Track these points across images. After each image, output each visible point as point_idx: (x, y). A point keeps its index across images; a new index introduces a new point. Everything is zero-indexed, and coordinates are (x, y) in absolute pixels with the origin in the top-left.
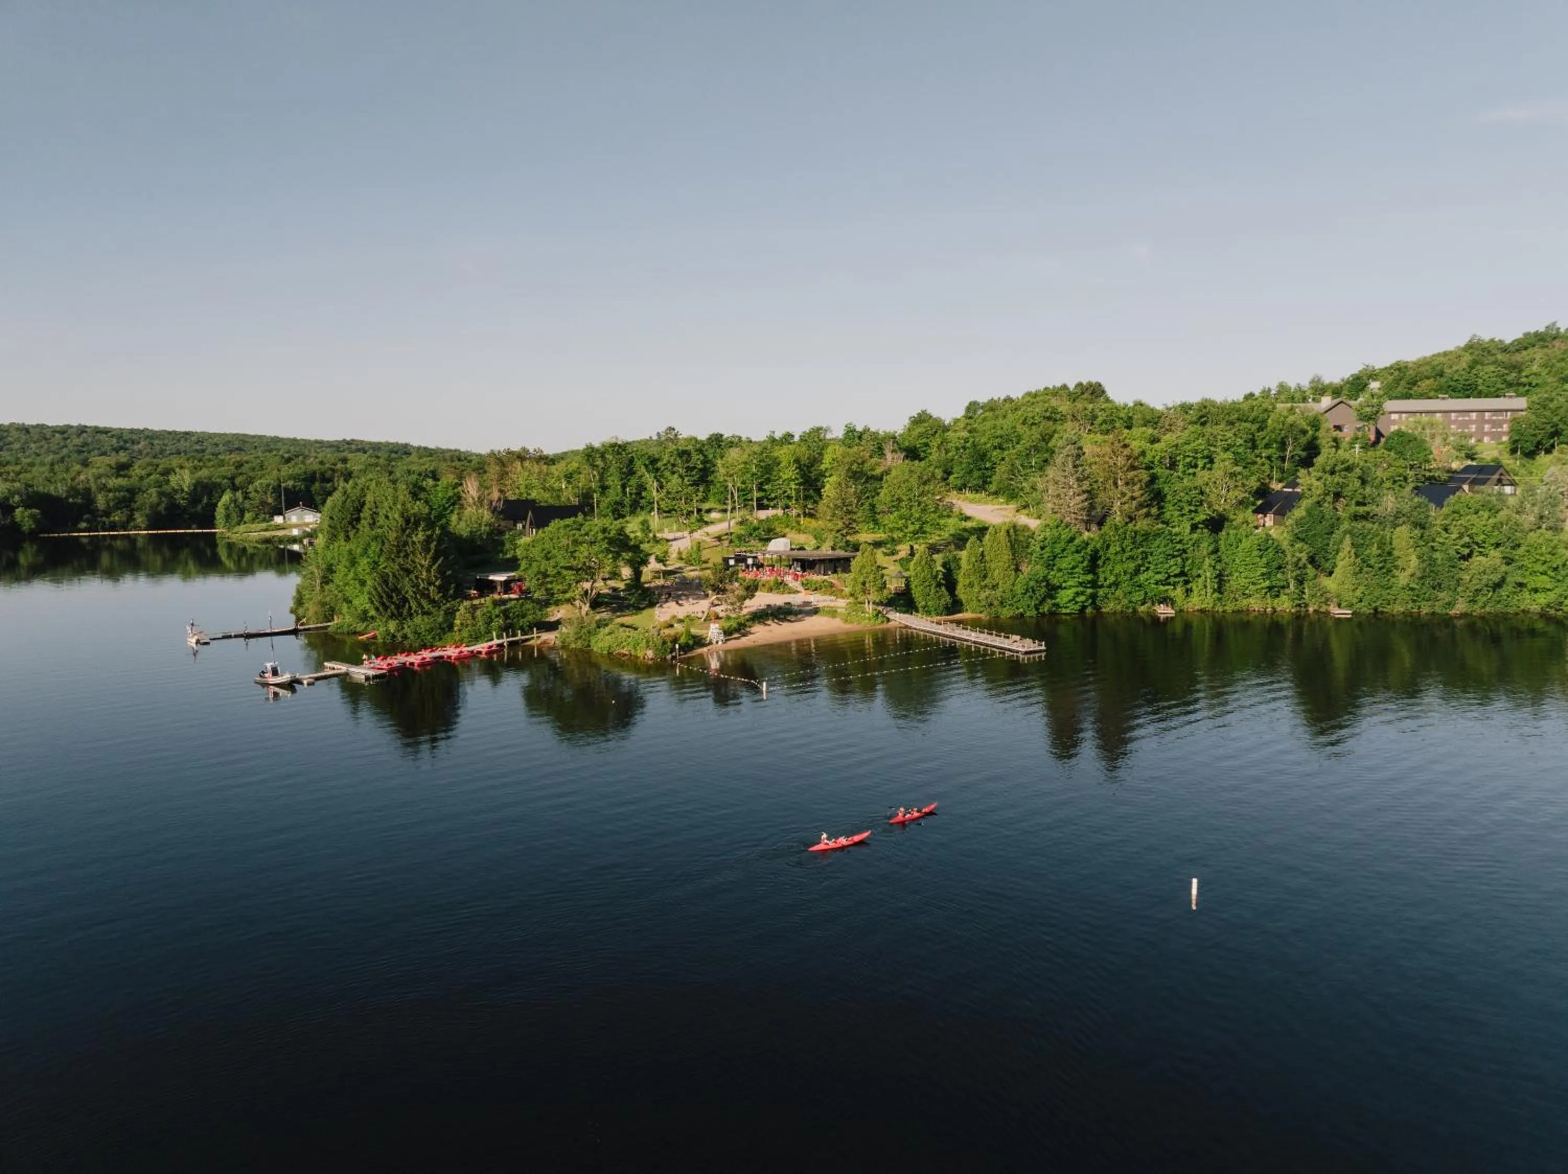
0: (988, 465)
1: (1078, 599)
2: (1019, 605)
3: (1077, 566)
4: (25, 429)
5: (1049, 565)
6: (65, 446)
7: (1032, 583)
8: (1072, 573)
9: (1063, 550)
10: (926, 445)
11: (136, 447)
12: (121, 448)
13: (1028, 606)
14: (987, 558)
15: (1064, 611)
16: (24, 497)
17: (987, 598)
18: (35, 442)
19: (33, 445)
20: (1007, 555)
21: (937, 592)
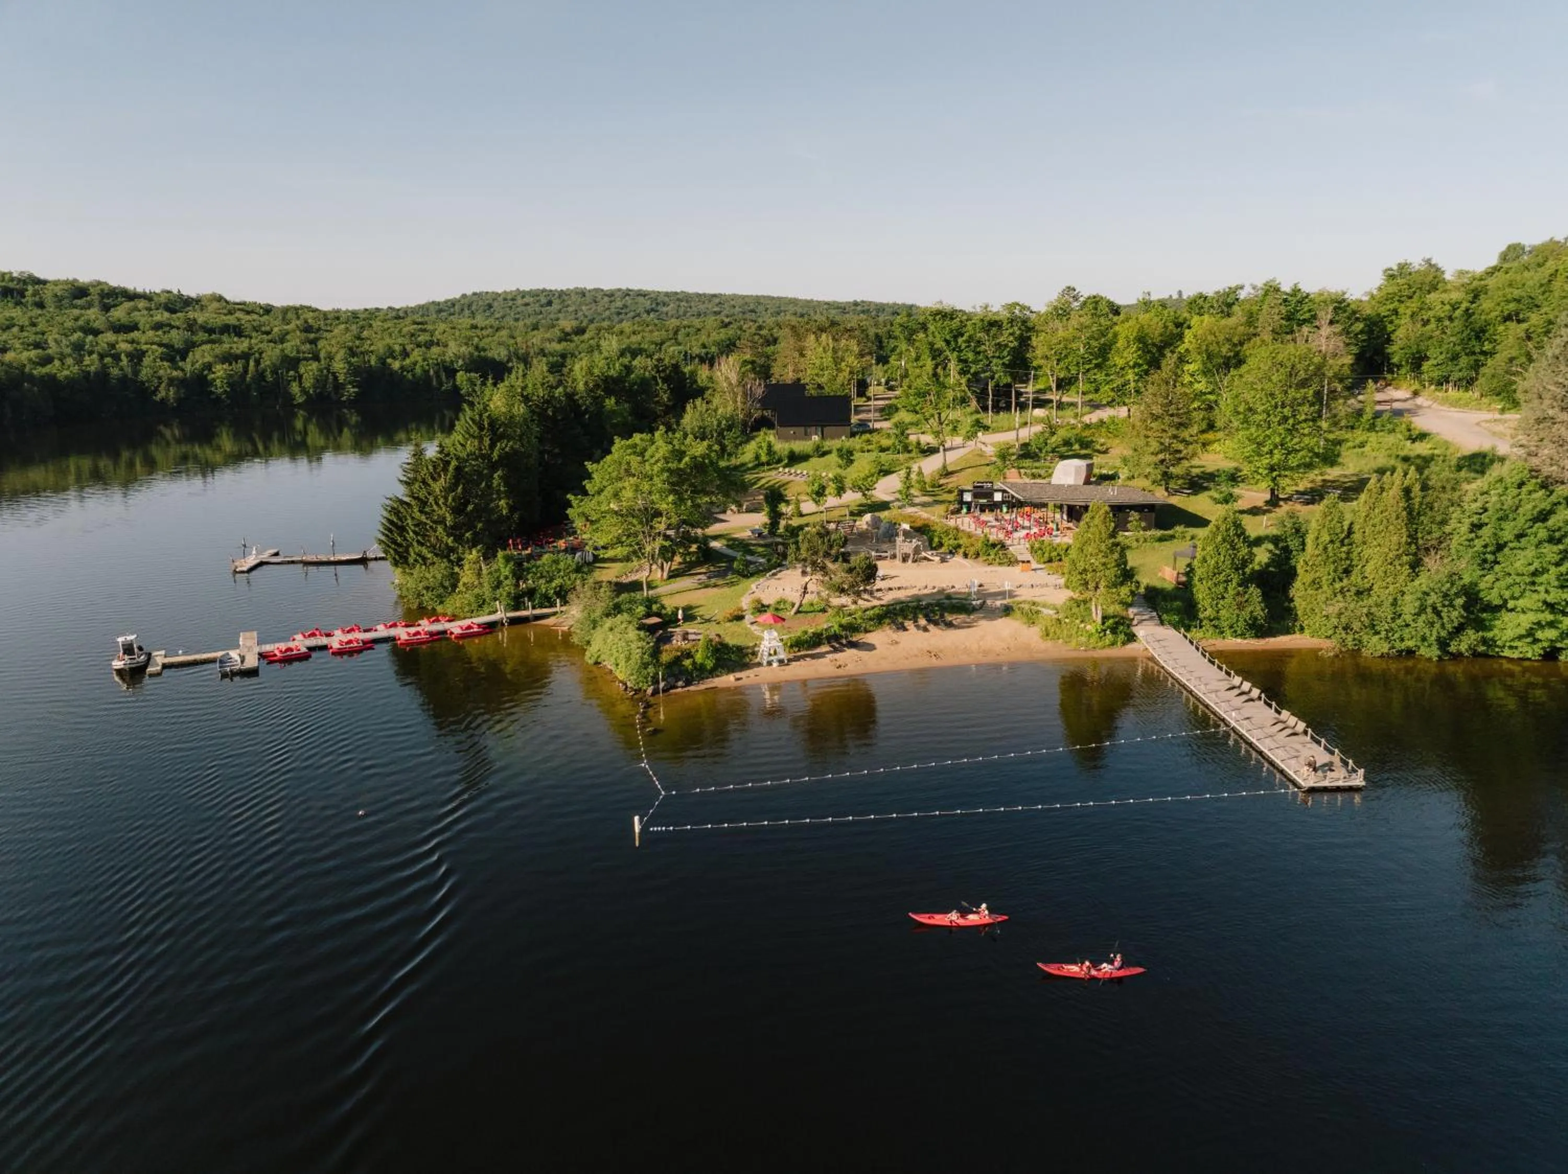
0: (1487, 347)
1: (1539, 635)
2: (1406, 632)
3: (1545, 571)
4: (582, 293)
5: (1485, 561)
6: (609, 309)
7: (1433, 598)
8: (1533, 583)
9: (1519, 537)
10: (1396, 312)
11: (665, 309)
12: (652, 310)
13: (1424, 639)
14: (1357, 537)
15: (1507, 653)
16: (467, 361)
17: (1340, 615)
18: (587, 305)
19: (584, 308)
20: (1397, 537)
21: (1238, 594)
